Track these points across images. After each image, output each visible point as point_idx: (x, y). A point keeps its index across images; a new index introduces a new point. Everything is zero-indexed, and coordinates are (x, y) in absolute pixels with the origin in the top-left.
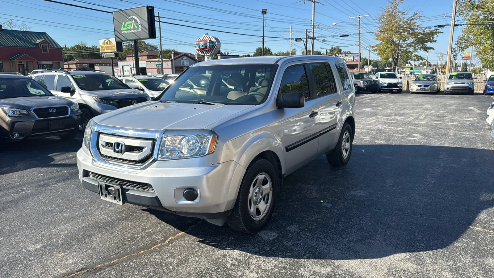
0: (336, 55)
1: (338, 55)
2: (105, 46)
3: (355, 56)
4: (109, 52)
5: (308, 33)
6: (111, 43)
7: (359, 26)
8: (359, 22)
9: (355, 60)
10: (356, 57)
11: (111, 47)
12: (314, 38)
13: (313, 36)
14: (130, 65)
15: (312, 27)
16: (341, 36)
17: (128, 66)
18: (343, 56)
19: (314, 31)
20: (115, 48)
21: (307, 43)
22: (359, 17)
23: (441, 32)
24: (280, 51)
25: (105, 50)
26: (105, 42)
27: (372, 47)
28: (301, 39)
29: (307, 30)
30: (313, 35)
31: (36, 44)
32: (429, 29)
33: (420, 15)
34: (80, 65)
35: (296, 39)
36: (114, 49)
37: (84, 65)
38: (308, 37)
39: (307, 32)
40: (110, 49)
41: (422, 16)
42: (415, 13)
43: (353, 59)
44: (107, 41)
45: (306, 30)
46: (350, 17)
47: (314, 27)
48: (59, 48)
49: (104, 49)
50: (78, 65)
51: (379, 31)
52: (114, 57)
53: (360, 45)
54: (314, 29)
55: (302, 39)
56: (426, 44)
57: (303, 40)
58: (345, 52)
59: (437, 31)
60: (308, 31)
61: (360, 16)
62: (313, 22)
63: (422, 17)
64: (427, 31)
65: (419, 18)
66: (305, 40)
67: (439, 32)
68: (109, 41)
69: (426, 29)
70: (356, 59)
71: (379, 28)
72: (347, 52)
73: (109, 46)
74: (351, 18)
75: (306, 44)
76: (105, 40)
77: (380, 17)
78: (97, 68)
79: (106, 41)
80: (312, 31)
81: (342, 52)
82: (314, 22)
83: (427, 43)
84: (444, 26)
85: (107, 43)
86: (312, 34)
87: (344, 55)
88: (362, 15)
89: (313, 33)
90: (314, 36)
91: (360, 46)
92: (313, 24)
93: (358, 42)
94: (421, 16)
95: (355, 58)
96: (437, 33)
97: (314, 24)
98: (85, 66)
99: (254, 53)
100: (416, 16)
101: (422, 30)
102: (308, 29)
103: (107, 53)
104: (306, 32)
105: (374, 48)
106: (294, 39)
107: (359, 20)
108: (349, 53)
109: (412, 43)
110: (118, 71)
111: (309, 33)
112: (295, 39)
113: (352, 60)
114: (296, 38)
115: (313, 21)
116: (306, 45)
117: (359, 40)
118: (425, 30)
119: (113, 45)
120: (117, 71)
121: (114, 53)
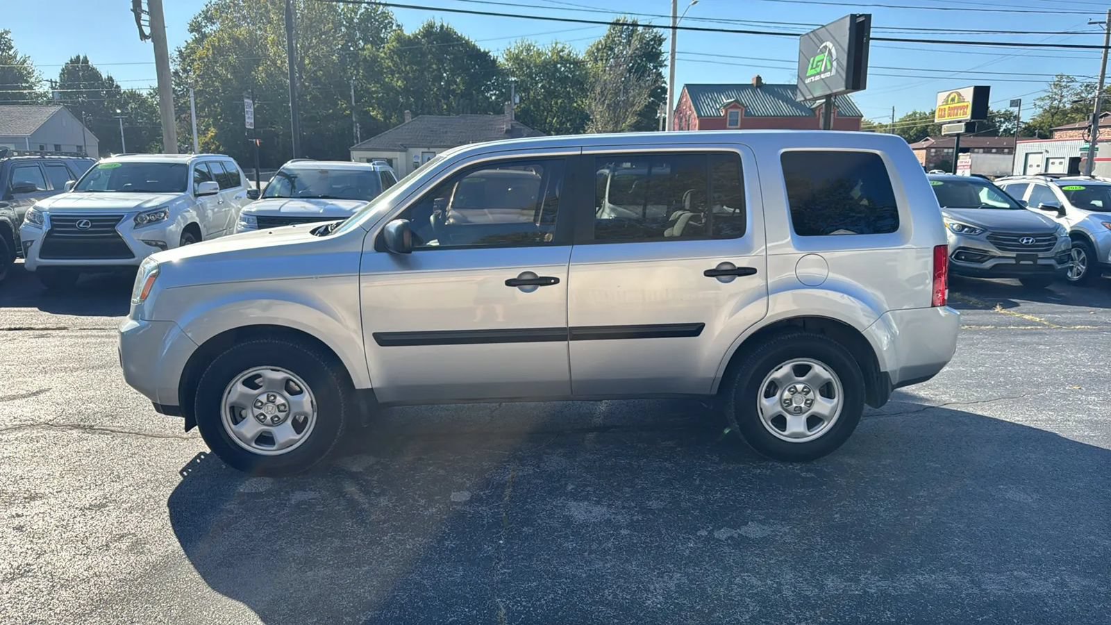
2: (947, 107)
4: (953, 122)
6: (961, 99)
11: (961, 109)
14: (1047, 151)
17: (1041, 153)
20: (969, 111)
25: (946, 118)
26: (950, 99)
31: (812, 109)
34: (936, 152)
36: (965, 114)
37: (946, 150)
40: (957, 115)
44: (955, 94)
48: (856, 116)
49: (945, 114)
50: (933, 150)
52: (962, 132)
68: (959, 95)
73: (955, 108)
76: (948, 93)
78: (964, 157)
79: (952, 96)
85: (953, 100)
98: (948, 153)
103: (949, 123)
110: (966, 167)
119: (965, 104)
120: (964, 166)
121: (963, 124)
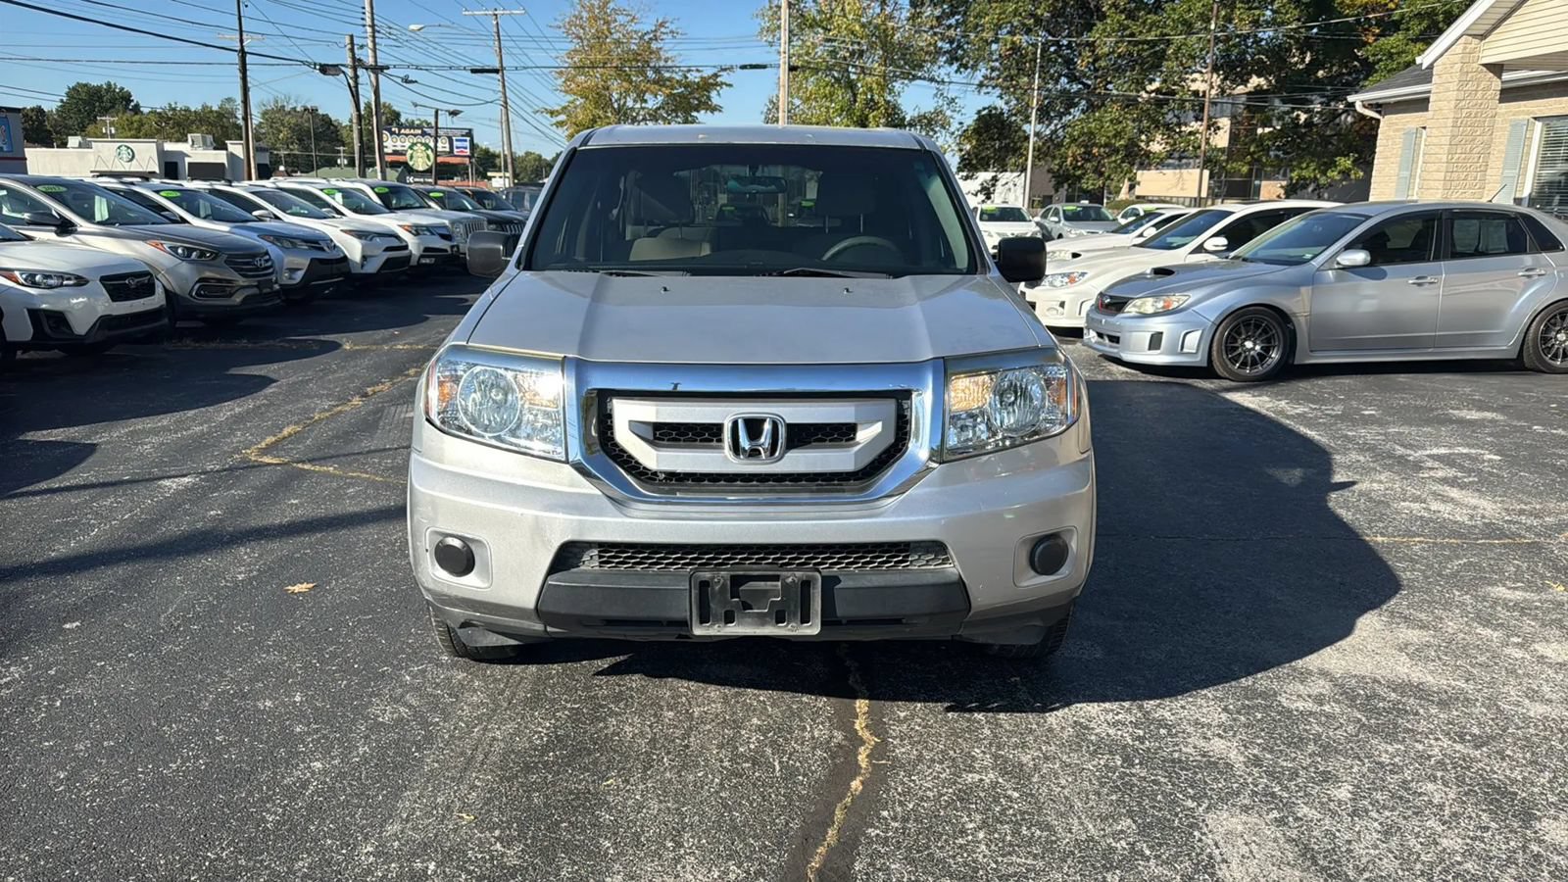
0: (393, 129)
1: (399, 131)
3: (454, 138)
5: (356, 51)
7: (497, 43)
8: (495, 30)
9: (455, 150)
10: (457, 140)
12: (378, 69)
13: (376, 61)
15: (369, 30)
16: (474, 71)
18: (415, 135)
19: (375, 44)
21: (357, 84)
22: (496, 15)
23: (727, 85)
24: (176, 103)
27: (552, 113)
28: (337, 65)
29: (352, 37)
30: (375, 57)
32: (698, 71)
33: (673, 27)
35: (320, 65)
38: (357, 63)
39: (352, 43)
41: (680, 31)
42: (660, 21)
43: (447, 145)
45: (347, 40)
46: (466, 10)
47: (374, 31)
51: (566, 65)
53: (506, 103)
54: (374, 37)
55: (343, 68)
56: (694, 114)
57: (343, 72)
58: (413, 122)
59: (719, 80)
60: (356, 41)
61: (496, 10)
62: (368, 15)
63: (679, 36)
64: (694, 77)
65: (670, 36)
66: (350, 72)
67: (722, 83)
69: (689, 71)
70: (457, 148)
71: (570, 56)
72: (417, 122)
74: (467, 13)
75: (356, 87)
77: (567, 20)
80: (371, 45)
81: (403, 120)
82: (372, 14)
83: (698, 112)
84: (764, 67)
86: (370, 53)
87: (420, 132)
88: (504, 9)
89: (374, 50)
90: (378, 60)
91: (506, 108)
92: (368, 21)
93: (501, 94)
94: (677, 33)
95: (455, 144)
96: (716, 84)
97: (373, 19)
99: (60, 104)
100: (663, 30)
101: (680, 74)
102: (354, 34)
104: (349, 46)
105: (556, 116)
106: (315, 64)
107: (495, 23)
108: (424, 125)
109: (659, 108)
111: (361, 51)
112: (318, 67)
113: (448, 149)
114: (323, 62)
115: (368, 9)
116: (353, 89)
117: (500, 89)
118: (688, 75)
